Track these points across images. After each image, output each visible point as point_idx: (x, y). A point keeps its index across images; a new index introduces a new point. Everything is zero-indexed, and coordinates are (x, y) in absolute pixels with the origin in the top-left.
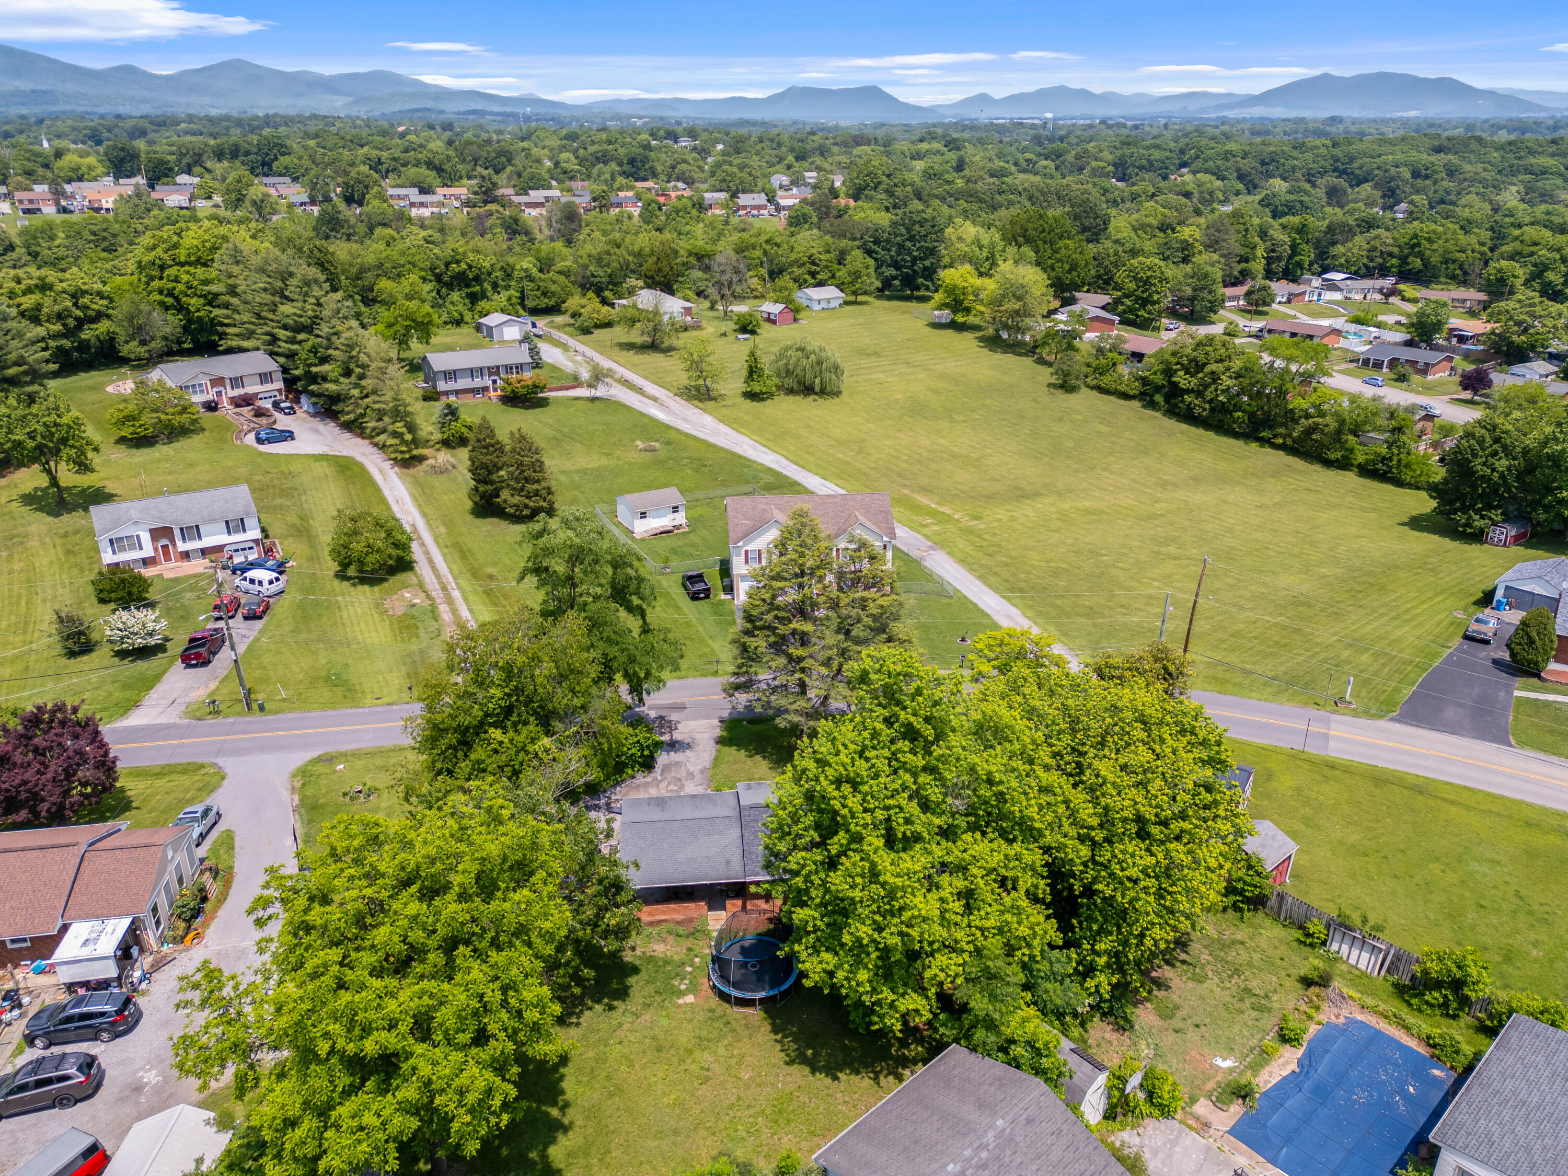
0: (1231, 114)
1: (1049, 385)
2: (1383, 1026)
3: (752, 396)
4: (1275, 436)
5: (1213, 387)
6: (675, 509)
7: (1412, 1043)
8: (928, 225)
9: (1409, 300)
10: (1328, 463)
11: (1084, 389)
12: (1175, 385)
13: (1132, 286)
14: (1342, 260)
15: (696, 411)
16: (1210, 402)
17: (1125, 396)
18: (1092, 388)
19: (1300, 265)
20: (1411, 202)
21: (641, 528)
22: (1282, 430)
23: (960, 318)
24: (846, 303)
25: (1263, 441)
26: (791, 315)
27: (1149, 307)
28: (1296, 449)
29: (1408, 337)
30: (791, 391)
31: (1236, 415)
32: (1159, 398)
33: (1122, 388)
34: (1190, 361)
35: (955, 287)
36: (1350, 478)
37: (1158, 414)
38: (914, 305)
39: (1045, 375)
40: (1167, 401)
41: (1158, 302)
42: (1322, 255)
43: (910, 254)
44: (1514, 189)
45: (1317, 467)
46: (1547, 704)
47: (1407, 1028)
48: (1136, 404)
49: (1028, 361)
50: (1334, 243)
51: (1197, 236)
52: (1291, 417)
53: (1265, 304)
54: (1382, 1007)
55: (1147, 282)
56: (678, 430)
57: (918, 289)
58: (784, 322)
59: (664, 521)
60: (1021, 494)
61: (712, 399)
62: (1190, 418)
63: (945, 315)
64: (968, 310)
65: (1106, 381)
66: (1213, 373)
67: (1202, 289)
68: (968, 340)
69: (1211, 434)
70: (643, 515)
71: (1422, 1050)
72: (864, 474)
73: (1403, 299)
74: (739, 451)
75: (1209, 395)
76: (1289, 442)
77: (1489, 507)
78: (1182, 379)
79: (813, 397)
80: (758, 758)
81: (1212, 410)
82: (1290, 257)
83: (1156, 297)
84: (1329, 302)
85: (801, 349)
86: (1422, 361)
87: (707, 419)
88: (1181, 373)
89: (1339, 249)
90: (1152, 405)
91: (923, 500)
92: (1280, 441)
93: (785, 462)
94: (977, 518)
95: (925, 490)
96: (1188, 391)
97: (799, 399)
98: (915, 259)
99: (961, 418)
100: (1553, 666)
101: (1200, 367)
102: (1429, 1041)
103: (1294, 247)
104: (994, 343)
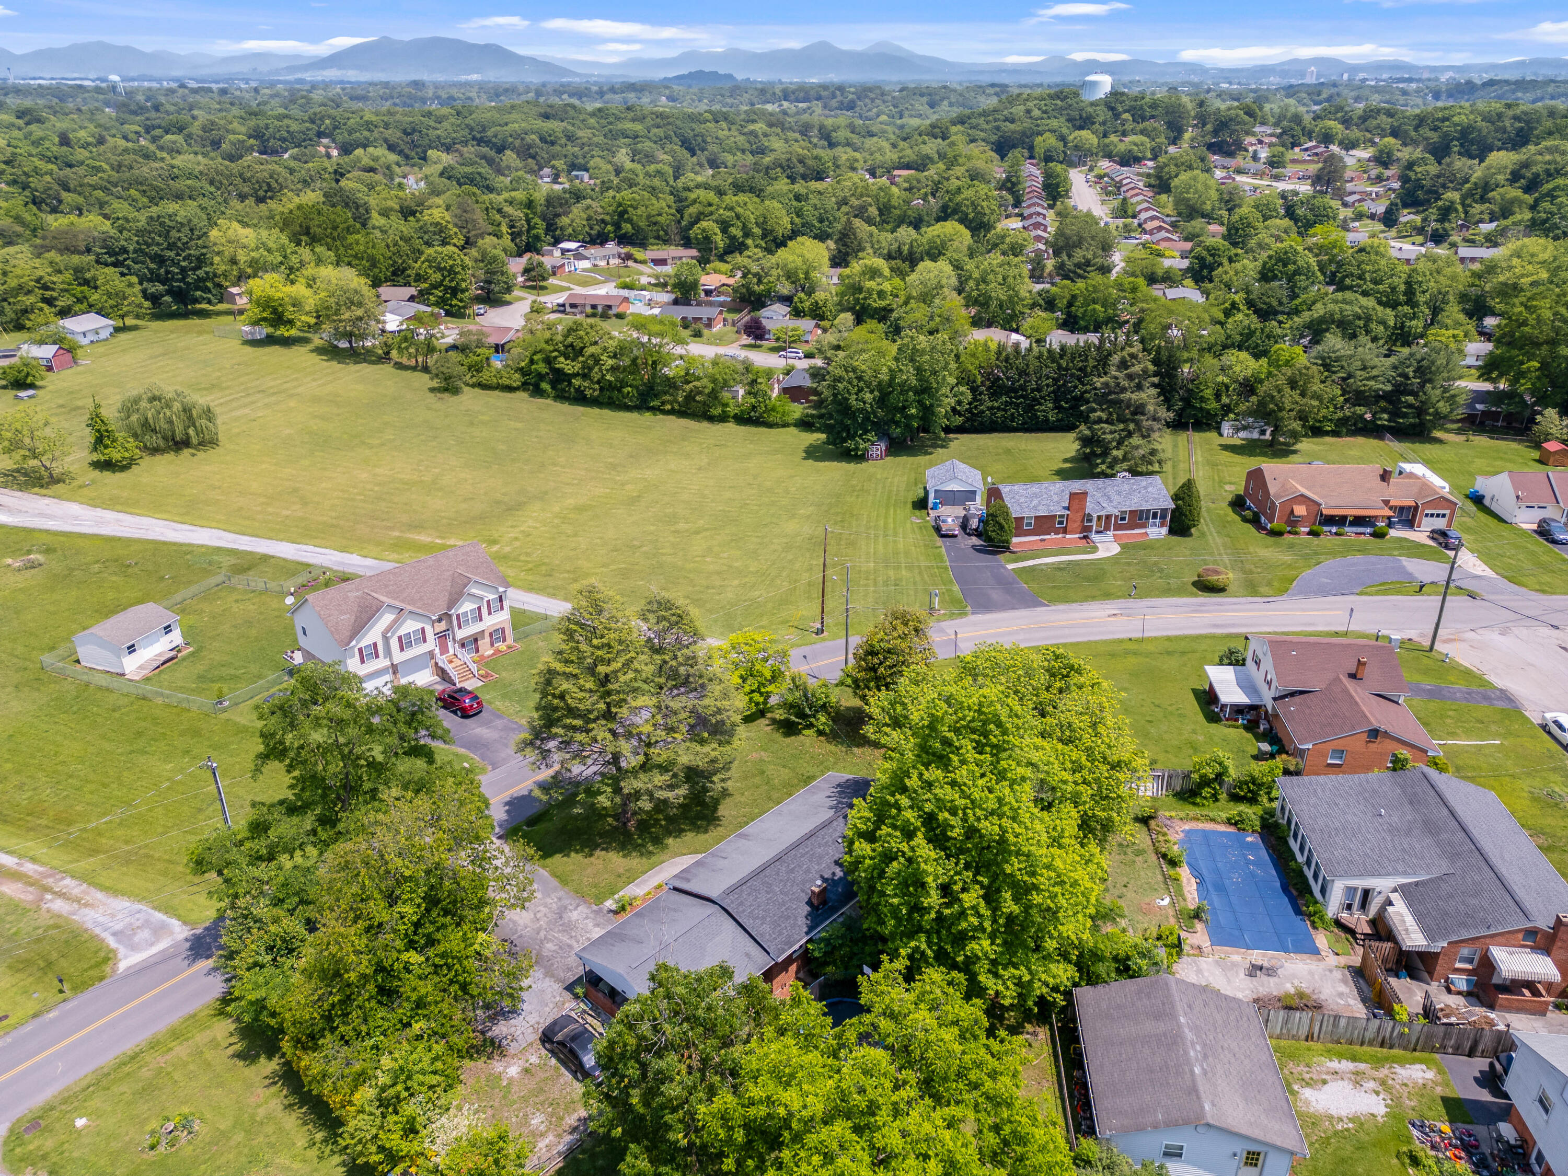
0: (308, 76)
1: (432, 390)
2: (1201, 826)
3: (107, 465)
4: (663, 403)
5: (596, 369)
6: (168, 629)
7: (1222, 828)
8: (186, 230)
9: (640, 262)
10: (711, 419)
11: (466, 389)
12: (559, 372)
13: (438, 276)
14: (570, 230)
15: (47, 501)
16: (598, 382)
17: (510, 389)
18: (473, 386)
19: (537, 238)
20: (553, 167)
21: (133, 665)
22: (667, 398)
23: (283, 331)
24: (117, 330)
25: (654, 410)
26: (68, 356)
27: (460, 296)
28: (682, 412)
29: (673, 296)
30: (155, 451)
31: (626, 390)
32: (545, 386)
33: (505, 381)
34: (566, 347)
35: (269, 299)
36: (731, 427)
37: (549, 401)
38: (196, 322)
39: (424, 380)
40: (553, 388)
41: (467, 290)
42: (551, 227)
43: (174, 263)
44: (624, 151)
45: (705, 424)
46: (1032, 569)
47: (1213, 820)
48: (523, 395)
49: (387, 368)
50: (558, 215)
51: (448, 218)
52: (671, 384)
53: (544, 279)
54: (1191, 814)
55: (451, 271)
56: (47, 531)
57: (196, 301)
58: (63, 367)
59: (159, 648)
60: (512, 508)
61: (58, 481)
62: (581, 399)
63: (264, 331)
64: (291, 322)
65: (485, 376)
66: (592, 355)
67: (494, 273)
68: (301, 356)
69: (606, 412)
70: (131, 649)
71: (1231, 829)
72: (333, 526)
73: (636, 261)
74: (151, 536)
75: (596, 376)
76: (676, 407)
77: (866, 432)
78: (564, 364)
79: (186, 452)
80: (598, 853)
81: (601, 389)
82: (528, 231)
83: (464, 285)
84: (584, 270)
85: (153, 399)
86: (705, 317)
87: (74, 508)
88: (562, 359)
89: (564, 221)
90: (537, 392)
91: (424, 538)
92: (668, 407)
93: (231, 536)
94: (495, 542)
95: (418, 527)
96: (575, 375)
97: (170, 456)
98: (183, 270)
99: (376, 442)
100: (1015, 540)
101: (580, 352)
102: (1229, 822)
103: (528, 221)
104: (331, 352)
